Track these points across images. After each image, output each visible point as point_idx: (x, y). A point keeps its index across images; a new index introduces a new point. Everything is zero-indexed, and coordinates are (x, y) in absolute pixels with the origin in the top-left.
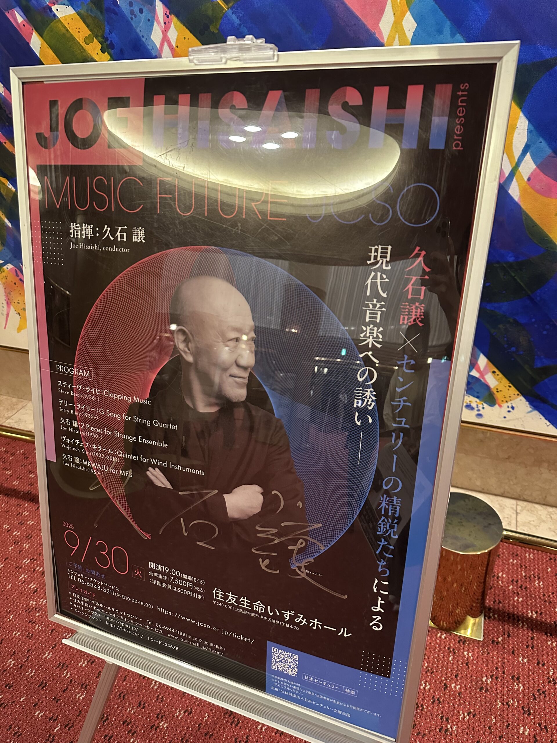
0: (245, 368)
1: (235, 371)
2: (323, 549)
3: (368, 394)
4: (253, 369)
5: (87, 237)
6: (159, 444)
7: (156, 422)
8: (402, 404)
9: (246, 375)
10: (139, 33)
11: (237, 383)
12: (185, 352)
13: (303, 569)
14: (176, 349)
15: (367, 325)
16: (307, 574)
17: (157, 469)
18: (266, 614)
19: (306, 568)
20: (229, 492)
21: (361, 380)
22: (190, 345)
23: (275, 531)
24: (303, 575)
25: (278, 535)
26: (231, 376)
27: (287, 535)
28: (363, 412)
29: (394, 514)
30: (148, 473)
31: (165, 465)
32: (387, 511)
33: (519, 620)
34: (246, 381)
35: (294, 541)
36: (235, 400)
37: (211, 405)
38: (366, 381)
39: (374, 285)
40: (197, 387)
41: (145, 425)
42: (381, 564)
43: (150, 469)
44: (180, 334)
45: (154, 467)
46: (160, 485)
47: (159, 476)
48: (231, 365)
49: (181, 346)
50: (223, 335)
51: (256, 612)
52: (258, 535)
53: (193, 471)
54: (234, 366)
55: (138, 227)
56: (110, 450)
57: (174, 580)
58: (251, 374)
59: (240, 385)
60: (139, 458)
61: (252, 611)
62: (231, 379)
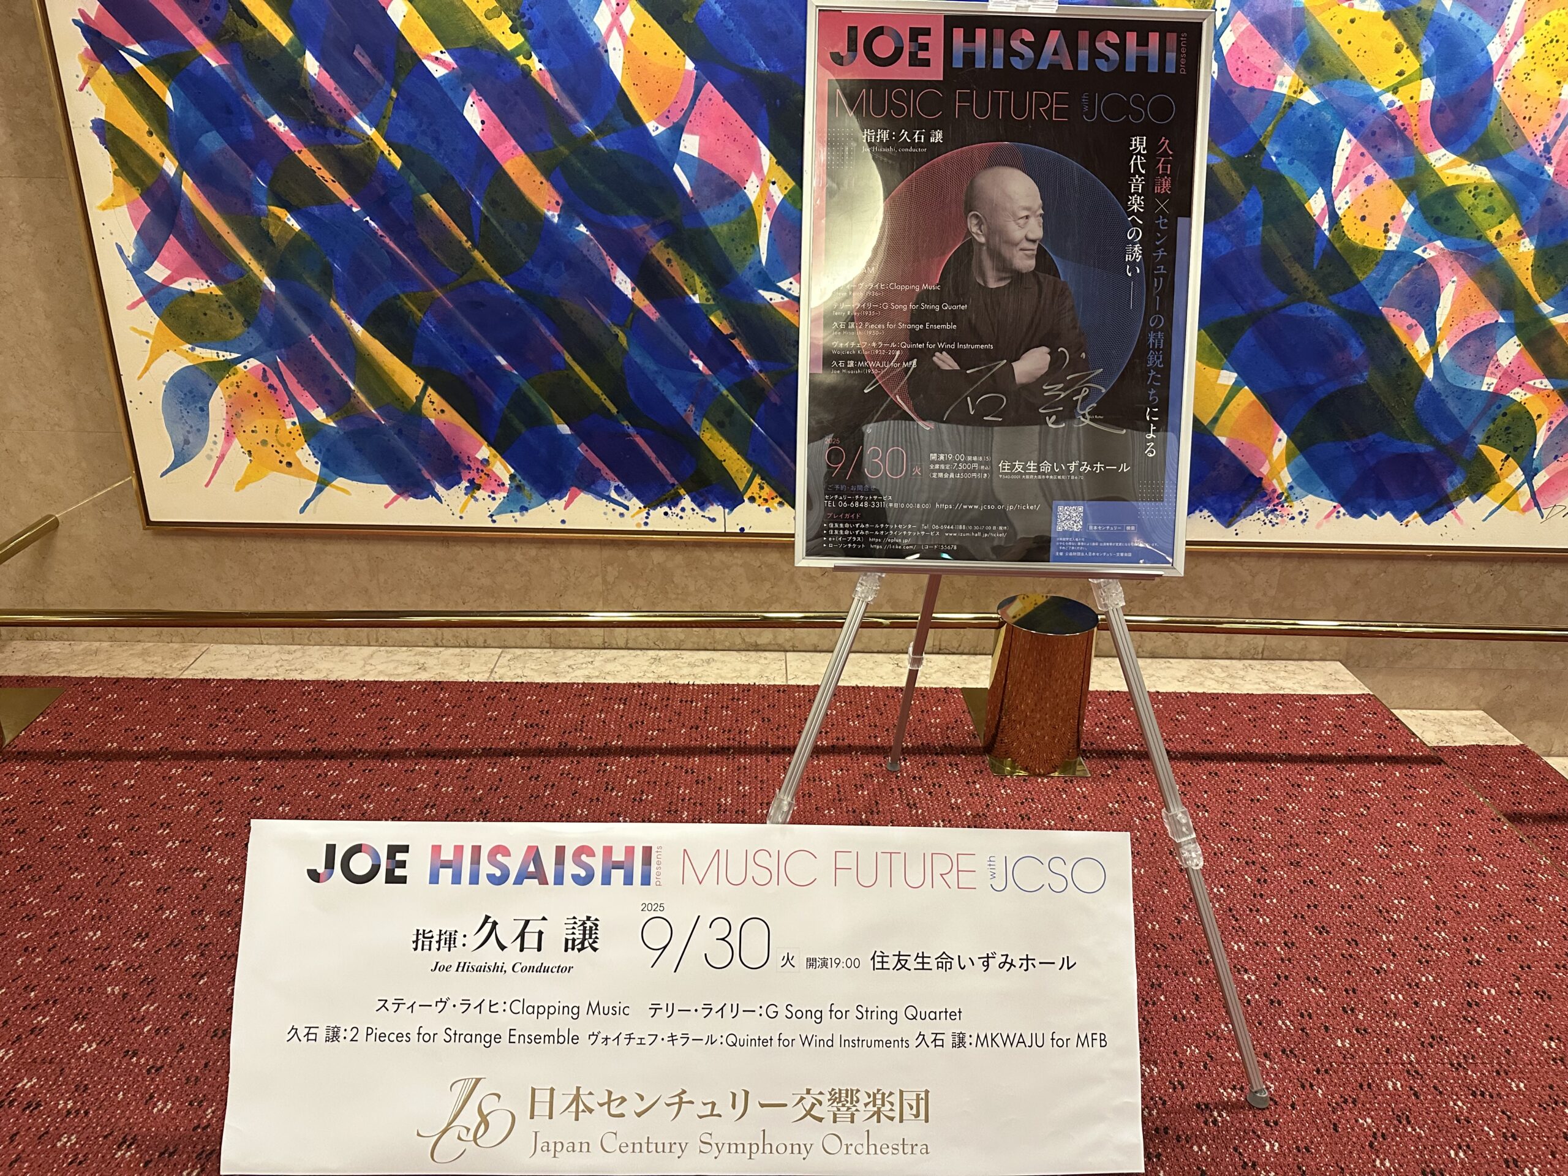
0: (1034, 241)
1: (1026, 245)
2: (1104, 391)
3: (1136, 249)
4: (1041, 240)
5: (882, 141)
6: (947, 327)
7: (945, 306)
8: (1161, 254)
9: (1035, 247)
10: (576, 12)
11: (1026, 255)
12: (977, 234)
13: (1087, 415)
14: (969, 233)
15: (1133, 195)
16: (1091, 420)
17: (944, 353)
18: (1053, 472)
19: (1089, 413)
20: (1017, 359)
21: (1130, 238)
22: (982, 227)
23: (1061, 386)
24: (1087, 422)
25: (1063, 390)
26: (1021, 250)
27: (1072, 387)
28: (1133, 264)
29: (1159, 346)
30: (935, 359)
31: (953, 346)
32: (1154, 344)
33: (1121, 755)
34: (1035, 252)
35: (1079, 392)
36: (1024, 271)
37: (1001, 279)
38: (1134, 238)
39: (1136, 164)
40: (988, 264)
41: (934, 310)
42: (1151, 393)
43: (937, 354)
44: (973, 218)
45: (941, 351)
46: (948, 368)
47: (945, 359)
48: (1021, 240)
49: (974, 229)
50: (1014, 214)
51: (1044, 473)
52: (1046, 394)
53: (982, 346)
54: (1025, 240)
55: (936, 130)
56: (893, 344)
57: (958, 466)
58: (1040, 247)
59: (1029, 257)
60: (925, 346)
61: (1039, 473)
62: (1021, 253)
